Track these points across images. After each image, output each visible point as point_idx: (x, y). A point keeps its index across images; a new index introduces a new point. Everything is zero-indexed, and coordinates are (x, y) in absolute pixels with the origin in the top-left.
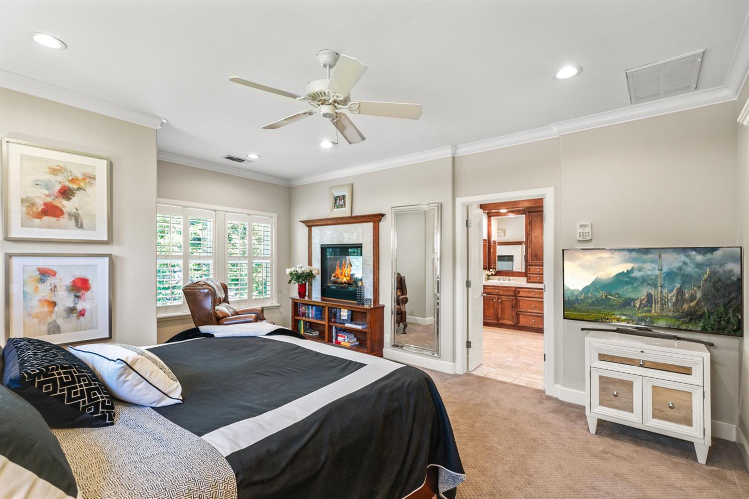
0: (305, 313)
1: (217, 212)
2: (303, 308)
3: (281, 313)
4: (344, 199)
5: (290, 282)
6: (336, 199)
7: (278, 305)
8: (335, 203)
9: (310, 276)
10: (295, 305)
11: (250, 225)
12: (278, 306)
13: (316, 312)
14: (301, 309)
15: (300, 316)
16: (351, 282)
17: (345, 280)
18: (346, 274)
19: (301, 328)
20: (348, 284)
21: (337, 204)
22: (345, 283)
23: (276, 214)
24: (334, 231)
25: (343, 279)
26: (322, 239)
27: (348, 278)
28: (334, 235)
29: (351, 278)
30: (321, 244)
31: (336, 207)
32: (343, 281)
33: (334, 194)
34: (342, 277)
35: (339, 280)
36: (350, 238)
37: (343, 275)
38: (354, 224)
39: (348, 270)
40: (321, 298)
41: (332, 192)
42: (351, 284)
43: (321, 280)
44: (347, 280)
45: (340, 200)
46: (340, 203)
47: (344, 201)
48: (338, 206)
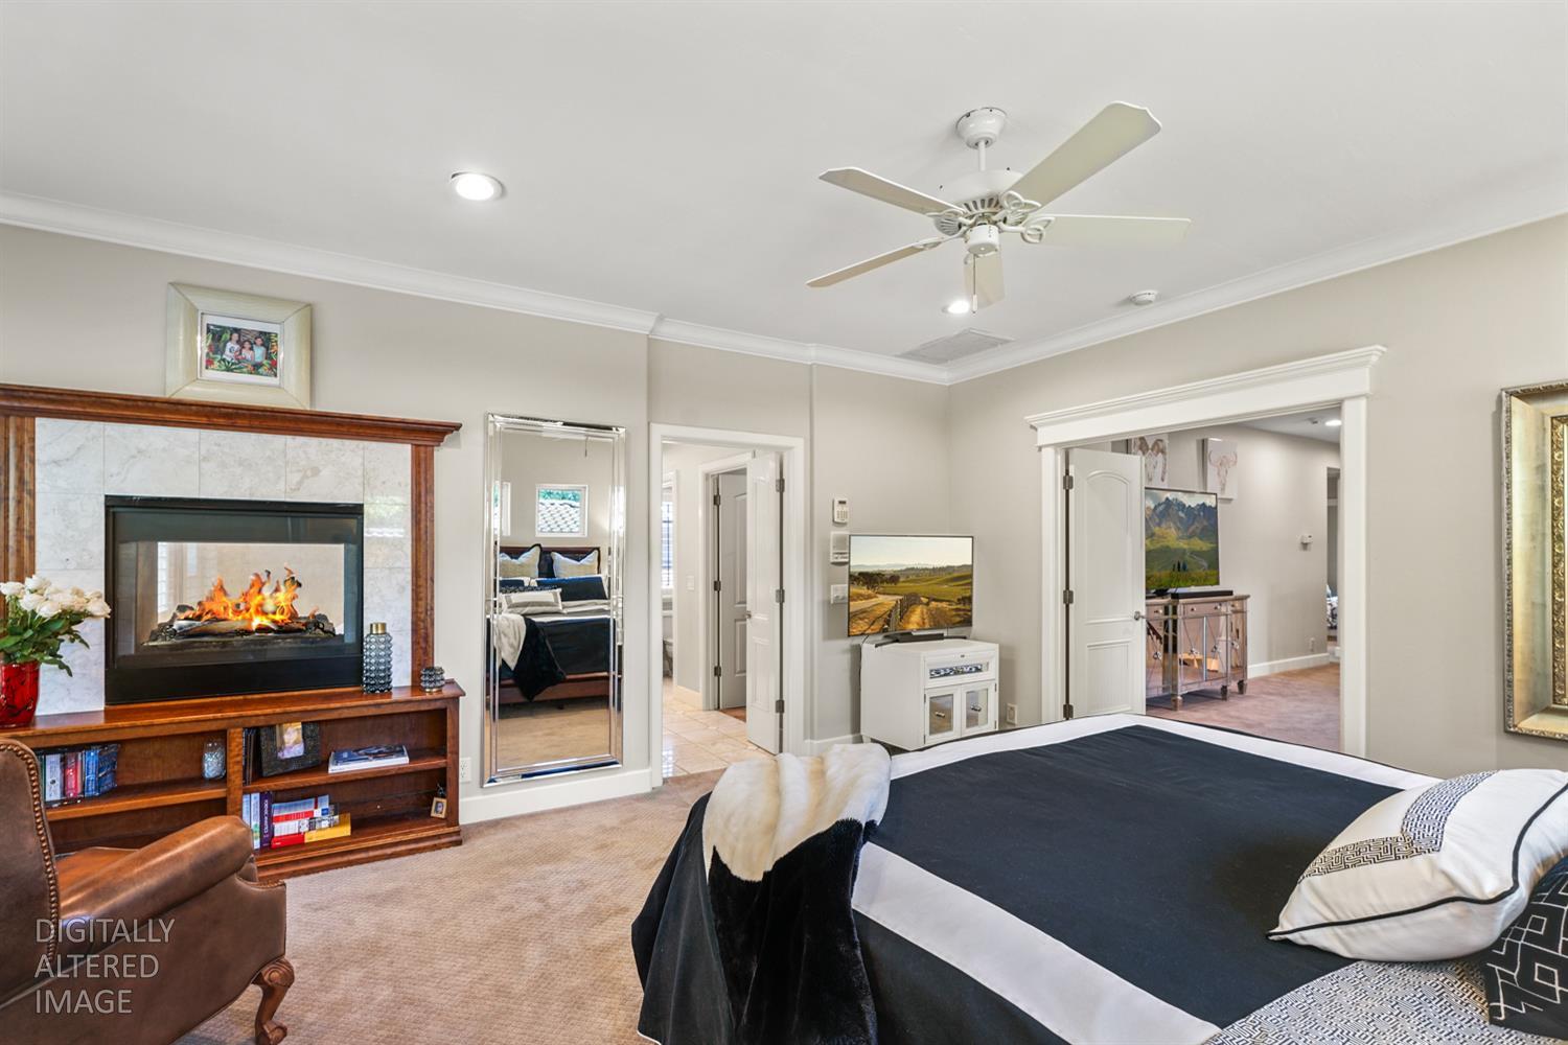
4: (266, 346)
6: (216, 335)
18: (269, 608)
20: (277, 632)
21: (228, 356)
24: (203, 452)
25: (251, 620)
26: (118, 474)
27: (278, 617)
28: (203, 464)
29: (294, 616)
30: (106, 496)
31: (216, 364)
32: (250, 625)
33: (202, 314)
34: (240, 618)
35: (222, 626)
36: (300, 483)
37: (252, 610)
38: (321, 439)
39: (281, 596)
40: (106, 711)
41: (192, 304)
42: (299, 630)
43: (103, 640)
44: (274, 622)
45: (247, 345)
46: (247, 354)
47: (267, 353)
48: (233, 364)
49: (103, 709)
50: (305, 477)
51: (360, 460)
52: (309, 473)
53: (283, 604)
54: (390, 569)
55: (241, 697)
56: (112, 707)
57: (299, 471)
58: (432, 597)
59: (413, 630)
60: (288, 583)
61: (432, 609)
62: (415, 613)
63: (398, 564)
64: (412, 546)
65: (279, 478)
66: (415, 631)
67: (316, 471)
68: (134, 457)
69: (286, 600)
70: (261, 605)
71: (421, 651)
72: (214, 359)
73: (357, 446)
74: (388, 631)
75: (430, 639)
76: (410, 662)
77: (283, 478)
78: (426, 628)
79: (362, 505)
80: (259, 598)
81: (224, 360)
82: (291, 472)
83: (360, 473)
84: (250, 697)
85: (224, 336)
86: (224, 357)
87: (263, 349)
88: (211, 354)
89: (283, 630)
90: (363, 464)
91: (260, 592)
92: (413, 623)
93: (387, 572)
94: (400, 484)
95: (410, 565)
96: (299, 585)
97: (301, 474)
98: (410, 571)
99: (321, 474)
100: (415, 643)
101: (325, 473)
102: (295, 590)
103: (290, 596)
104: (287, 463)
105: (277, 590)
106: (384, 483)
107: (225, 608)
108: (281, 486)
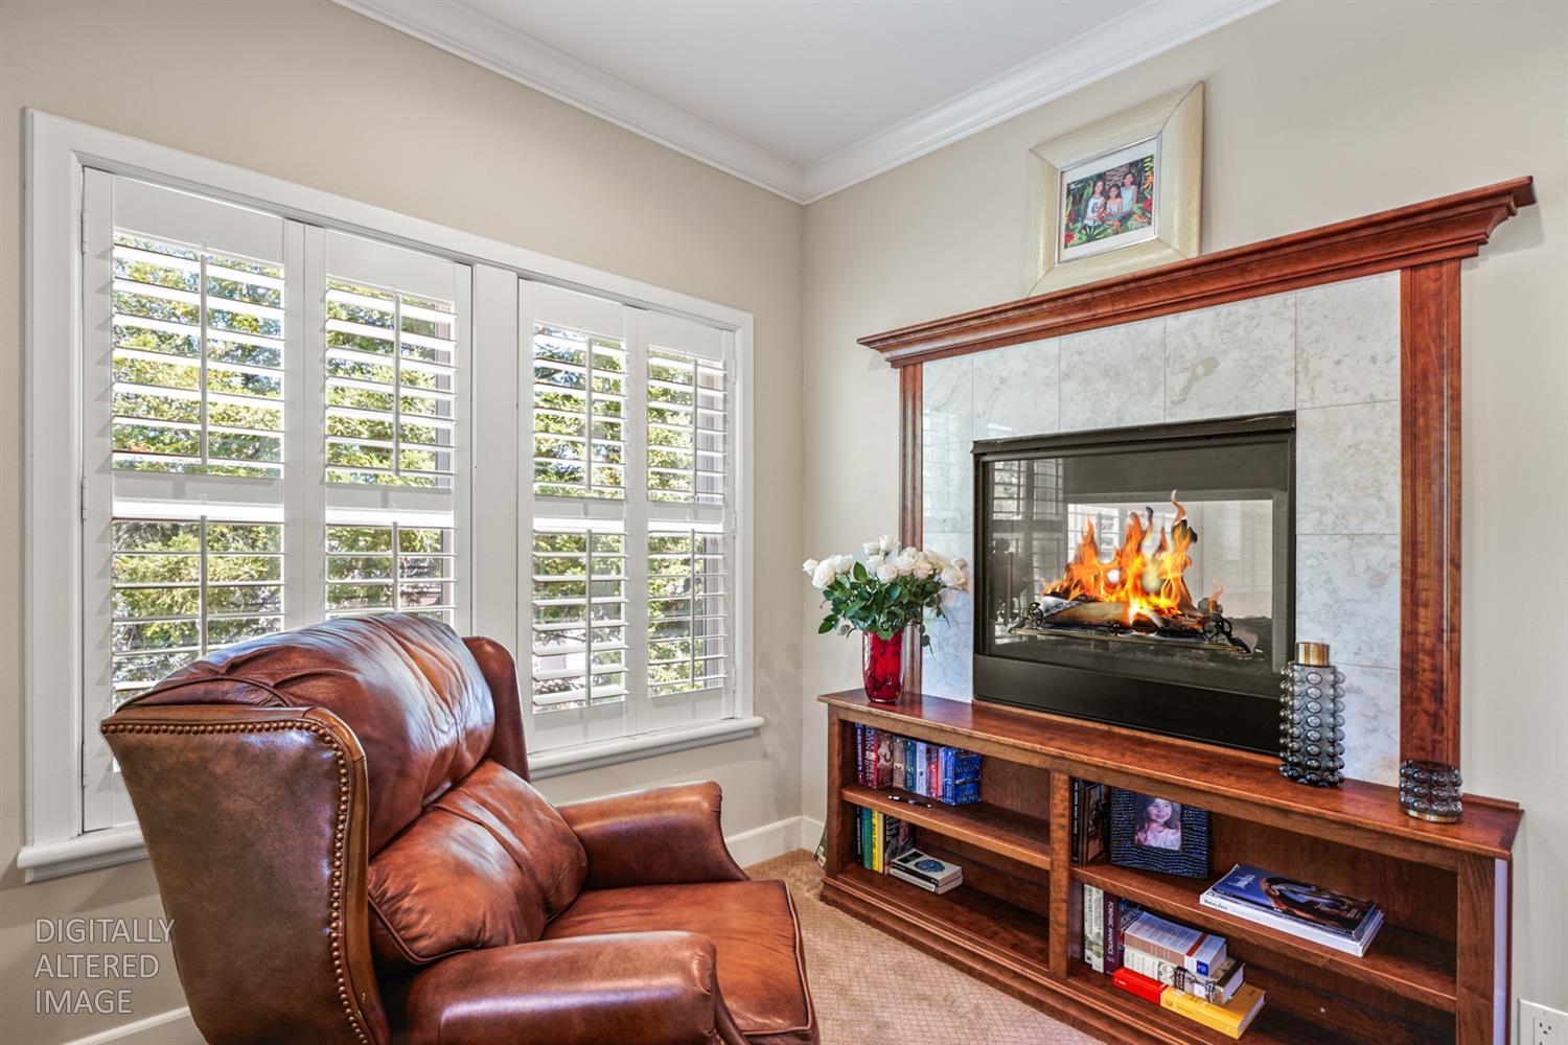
0: (891, 772)
1: (478, 267)
2: (884, 750)
3: (765, 756)
4: (1137, 183)
5: (828, 624)
6: (1077, 195)
7: (757, 721)
8: (1076, 216)
9: (923, 592)
10: (848, 737)
11: (638, 353)
12: (756, 730)
13: (957, 776)
14: (872, 756)
15: (864, 788)
16: (1188, 622)
17: (1138, 608)
18: (1151, 582)
19: (872, 846)
20: (1161, 632)
21: (1091, 218)
22: (1142, 624)
23: (750, 317)
24: (1064, 367)
25: (1127, 603)
26: (984, 413)
27: (1164, 602)
28: (1063, 384)
29: (1185, 603)
30: (975, 442)
31: (1077, 236)
32: (1126, 613)
33: (1062, 173)
34: (1114, 598)
35: (1092, 611)
36: (1186, 389)
37: (1129, 585)
38: (1219, 308)
39: (1167, 559)
40: (973, 705)
41: (1049, 164)
42: (1192, 633)
43: (972, 618)
44: (1158, 611)
45: (1114, 192)
46: (1113, 206)
47: (1138, 192)
48: (1095, 228)
49: (970, 702)
50: (1194, 378)
51: (1290, 328)
52: (1200, 370)
53: (1170, 576)
54: (1351, 537)
55: (1105, 727)
56: (978, 702)
57: (1185, 369)
58: (1456, 602)
59: (1404, 670)
60: (1178, 532)
61: (1455, 629)
62: (1409, 633)
63: (1370, 527)
64: (1404, 487)
65: (1156, 388)
66: (1409, 672)
67: (1211, 365)
68: (997, 389)
69: (1175, 569)
70: (1140, 576)
71: (1424, 720)
72: (1074, 230)
73: (1284, 305)
74: (1333, 661)
75: (1448, 696)
76: (1397, 737)
77: (1162, 386)
78: (1437, 669)
79: (1291, 415)
80: (1138, 561)
81: (1084, 228)
82: (1173, 374)
83: (1289, 352)
84: (1117, 730)
85: (1086, 191)
86: (1085, 222)
87: (1134, 187)
88: (1071, 225)
89: (1171, 629)
90: (1295, 335)
91: (1139, 550)
92: (1404, 655)
93: (1345, 542)
94: (1374, 360)
95: (1398, 529)
96: (1194, 537)
97: (1188, 375)
98: (1397, 541)
99: (1219, 367)
100: (1409, 699)
101: (1226, 365)
102: (1187, 547)
103: (1180, 560)
104: (1167, 360)
105: (1162, 548)
106: (1338, 363)
107: (1096, 579)
108: (1159, 399)
